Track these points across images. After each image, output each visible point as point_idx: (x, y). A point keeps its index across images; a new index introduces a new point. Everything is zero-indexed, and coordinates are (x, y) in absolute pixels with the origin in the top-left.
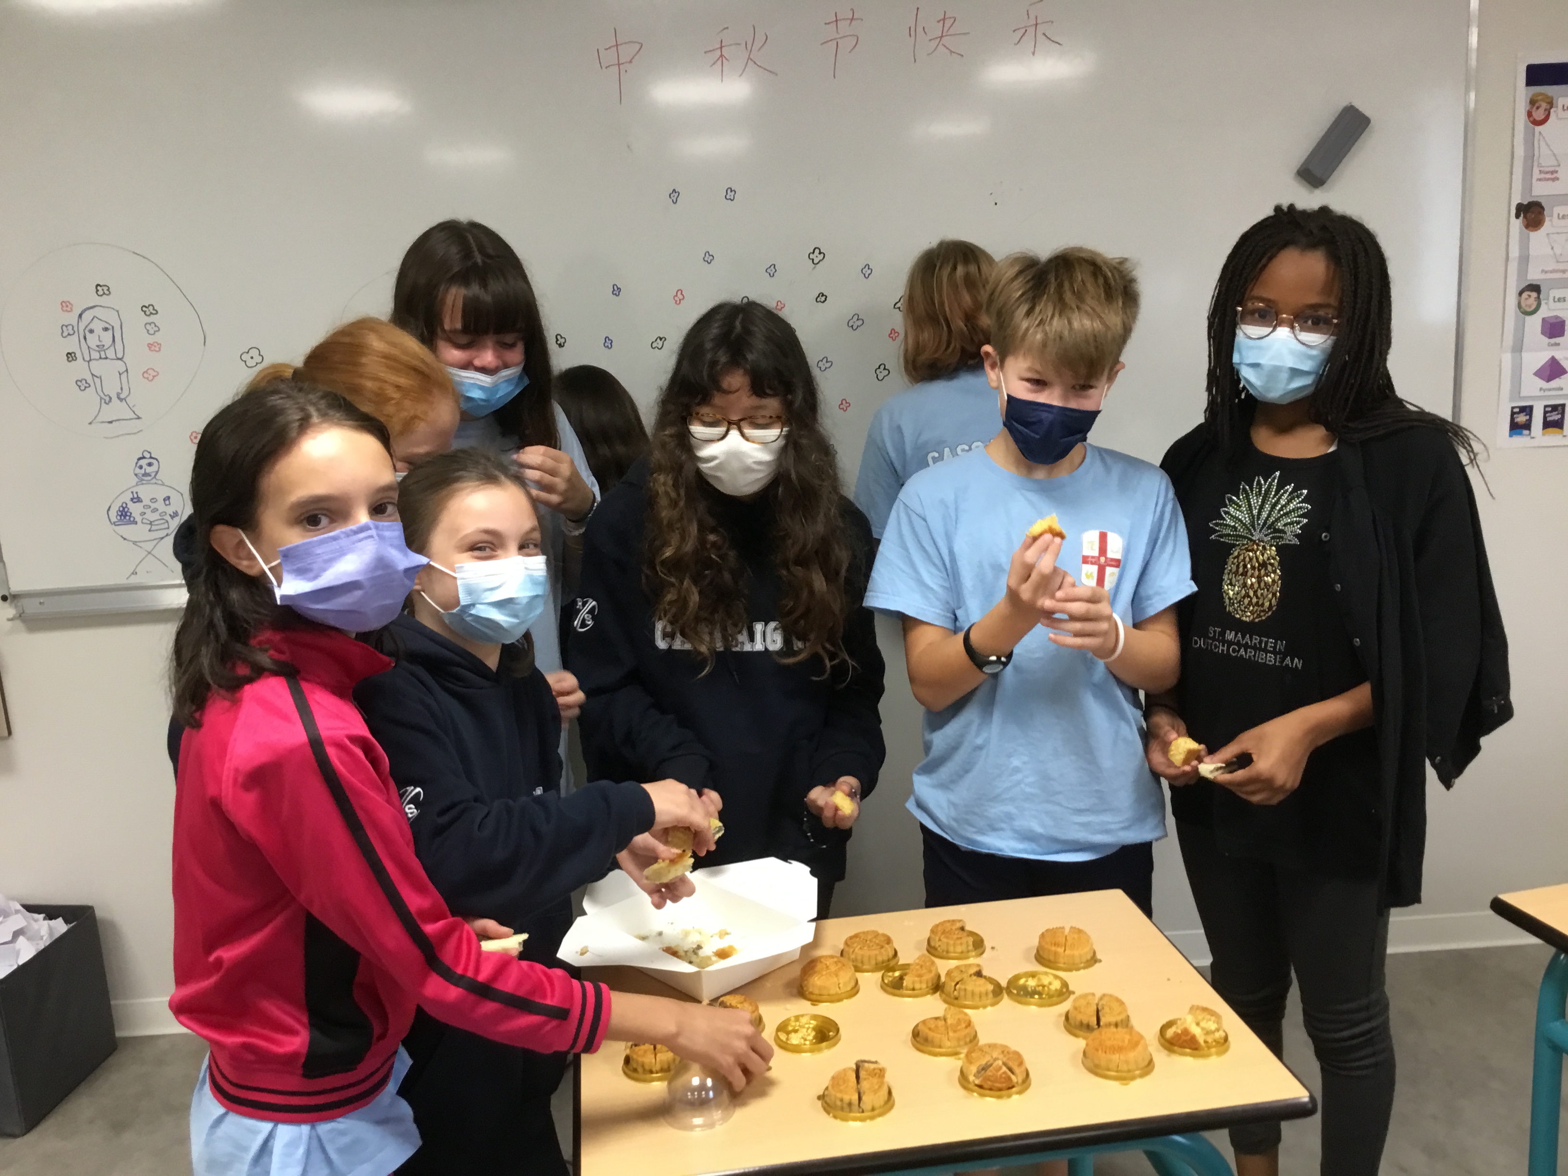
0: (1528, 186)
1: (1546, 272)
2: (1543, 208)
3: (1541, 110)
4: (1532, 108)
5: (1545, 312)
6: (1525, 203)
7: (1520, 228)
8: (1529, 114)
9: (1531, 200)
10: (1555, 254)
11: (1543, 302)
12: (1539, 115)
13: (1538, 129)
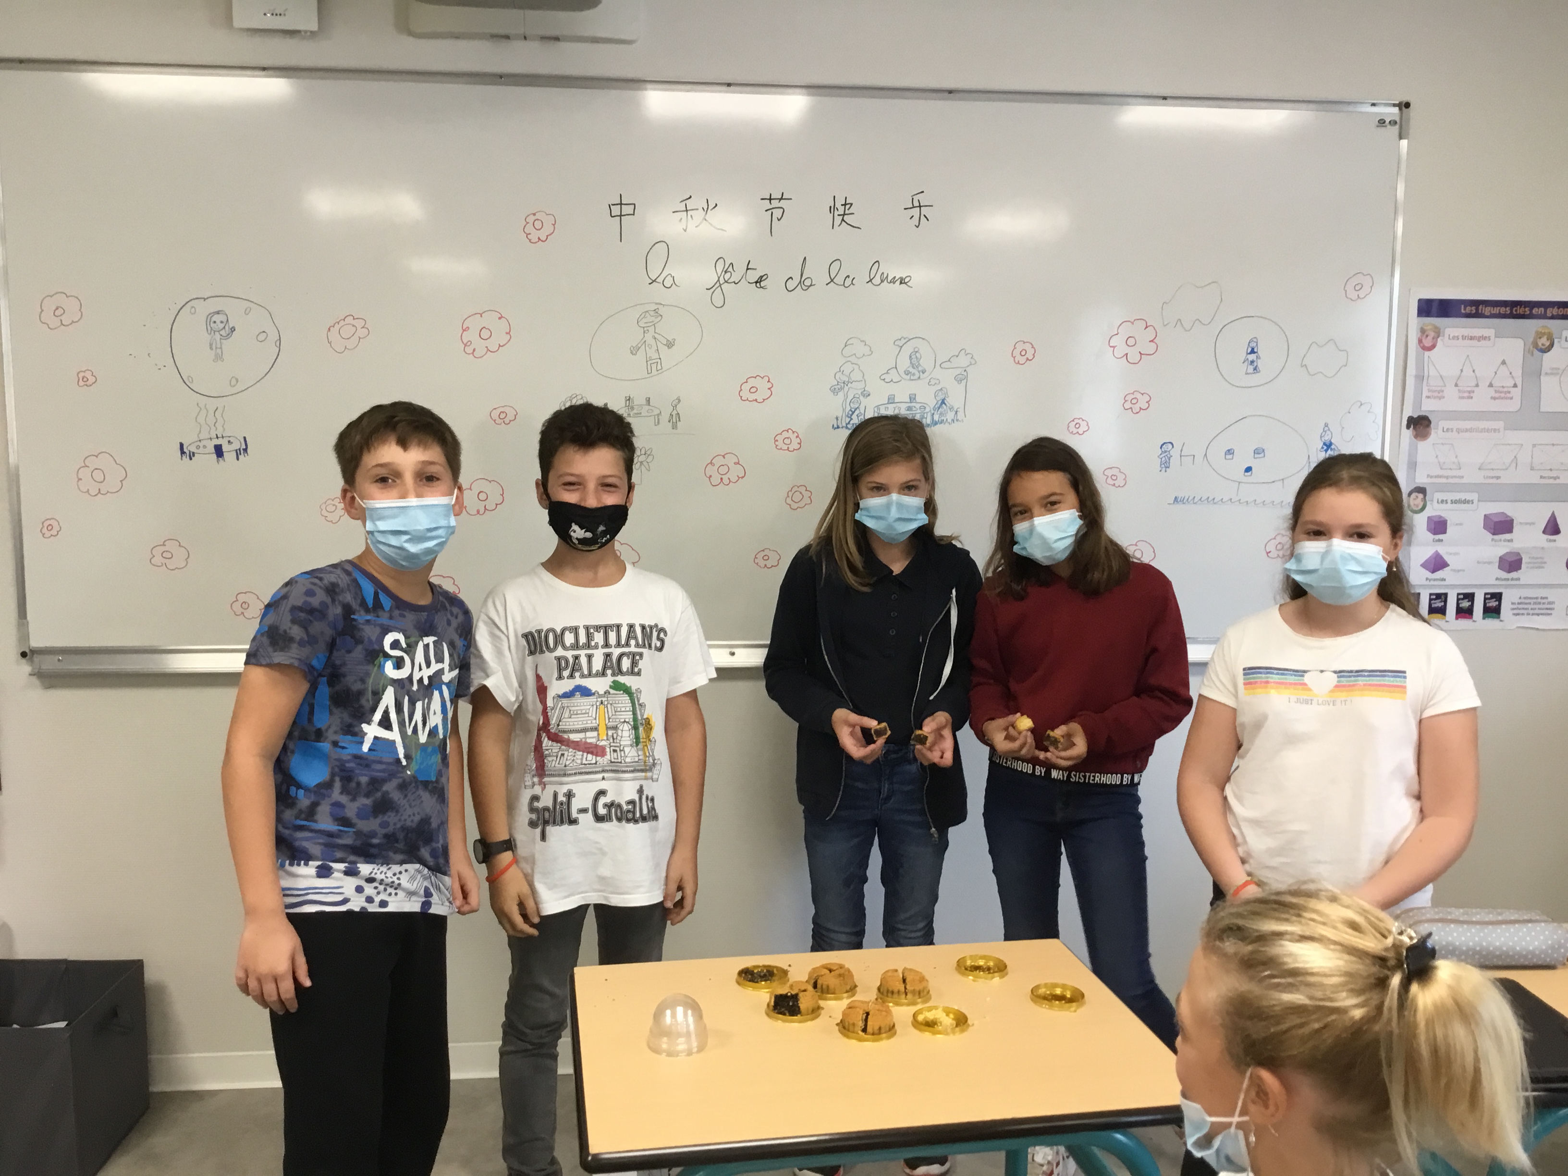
0: (1418, 403)
1: (1432, 477)
2: (1430, 422)
3: (1430, 338)
4: (1422, 336)
5: (1429, 512)
6: (1415, 416)
7: (1410, 438)
8: (1420, 341)
9: (1421, 414)
10: (1439, 462)
11: (1428, 503)
12: (1427, 343)
13: (1427, 353)
